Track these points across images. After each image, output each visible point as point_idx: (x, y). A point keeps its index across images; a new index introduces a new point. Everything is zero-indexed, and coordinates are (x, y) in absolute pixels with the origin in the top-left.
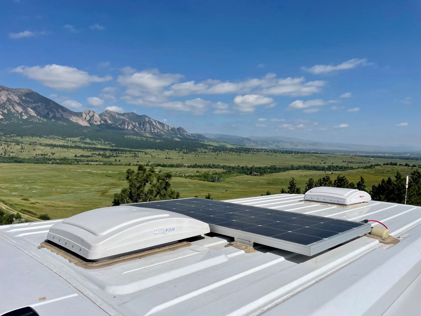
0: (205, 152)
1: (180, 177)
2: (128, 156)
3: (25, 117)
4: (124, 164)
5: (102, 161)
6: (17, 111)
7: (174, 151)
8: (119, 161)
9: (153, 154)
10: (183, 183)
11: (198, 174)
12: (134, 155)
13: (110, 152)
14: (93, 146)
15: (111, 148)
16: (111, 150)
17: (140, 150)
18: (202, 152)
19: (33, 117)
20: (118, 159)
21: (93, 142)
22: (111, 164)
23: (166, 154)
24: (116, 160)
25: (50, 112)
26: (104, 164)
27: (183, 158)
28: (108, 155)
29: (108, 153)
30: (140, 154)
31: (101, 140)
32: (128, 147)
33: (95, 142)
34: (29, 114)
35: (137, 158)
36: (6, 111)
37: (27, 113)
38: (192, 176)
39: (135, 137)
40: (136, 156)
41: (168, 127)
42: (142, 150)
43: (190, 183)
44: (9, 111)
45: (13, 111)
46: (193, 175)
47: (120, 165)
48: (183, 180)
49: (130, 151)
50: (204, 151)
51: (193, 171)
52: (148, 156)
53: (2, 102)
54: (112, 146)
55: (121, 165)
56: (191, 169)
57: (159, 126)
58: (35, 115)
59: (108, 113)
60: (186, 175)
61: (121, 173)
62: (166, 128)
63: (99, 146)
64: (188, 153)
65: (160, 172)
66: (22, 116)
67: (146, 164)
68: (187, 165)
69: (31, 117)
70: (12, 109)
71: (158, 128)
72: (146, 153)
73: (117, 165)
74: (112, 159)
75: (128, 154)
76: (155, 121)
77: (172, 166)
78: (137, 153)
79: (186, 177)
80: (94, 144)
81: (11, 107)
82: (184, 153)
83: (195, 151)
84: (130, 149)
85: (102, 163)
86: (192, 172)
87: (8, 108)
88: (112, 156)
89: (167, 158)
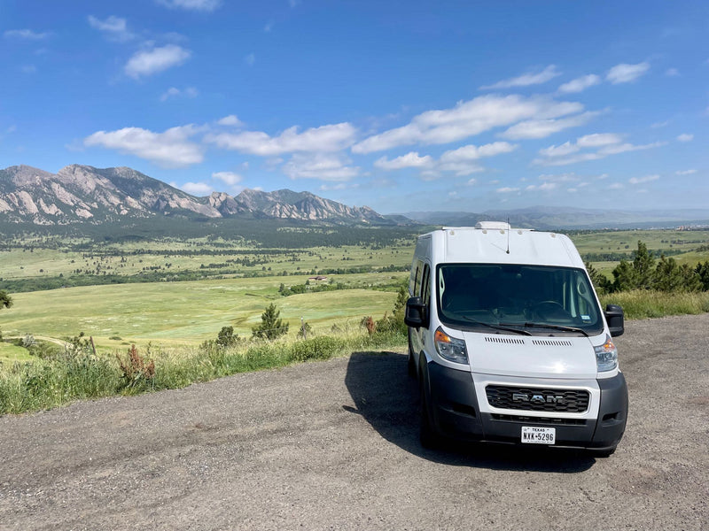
0: (408, 245)
1: (365, 288)
2: (283, 260)
3: (124, 212)
4: (276, 273)
5: (242, 272)
6: (112, 204)
7: (356, 246)
8: (270, 269)
9: (323, 254)
10: (366, 297)
11: (395, 282)
12: (291, 258)
13: (254, 255)
14: (229, 249)
15: (257, 249)
16: (256, 253)
17: (302, 249)
18: (403, 245)
19: (137, 210)
20: (267, 266)
21: (227, 242)
22: (255, 275)
23: (344, 253)
24: (264, 268)
25: (161, 201)
26: (245, 277)
27: (371, 258)
28: (251, 261)
29: (251, 258)
30: (302, 256)
31: (240, 239)
32: (282, 246)
33: (231, 242)
34: (130, 207)
35: (296, 263)
36: (95, 205)
37: (126, 205)
38: (384, 286)
39: (292, 229)
40: (295, 259)
41: (345, 207)
42: (305, 250)
43: (379, 297)
44: (100, 204)
45: (106, 203)
46: (385, 284)
47: (269, 275)
48: (369, 293)
49: (285, 252)
50: (406, 242)
51: (386, 278)
52: (314, 257)
53: (89, 191)
54: (258, 247)
55: (272, 275)
56: (384, 275)
57: (330, 208)
58: (140, 207)
59: (248, 194)
60: (375, 284)
61: (270, 289)
62: (342, 210)
63: (238, 248)
64: (379, 248)
65: (331, 283)
66: (119, 210)
67: (310, 271)
68: (377, 268)
69: (133, 210)
70: (104, 200)
71: (329, 211)
72: (311, 254)
73: (264, 276)
74: (258, 267)
75: (283, 258)
76: (323, 200)
77: (352, 271)
78: (296, 254)
79: (374, 288)
80: (230, 245)
81: (102, 198)
82: (373, 248)
83: (392, 243)
84: (285, 249)
85: (242, 275)
86: (384, 279)
87: (99, 200)
88: (257, 263)
89: (344, 259)
